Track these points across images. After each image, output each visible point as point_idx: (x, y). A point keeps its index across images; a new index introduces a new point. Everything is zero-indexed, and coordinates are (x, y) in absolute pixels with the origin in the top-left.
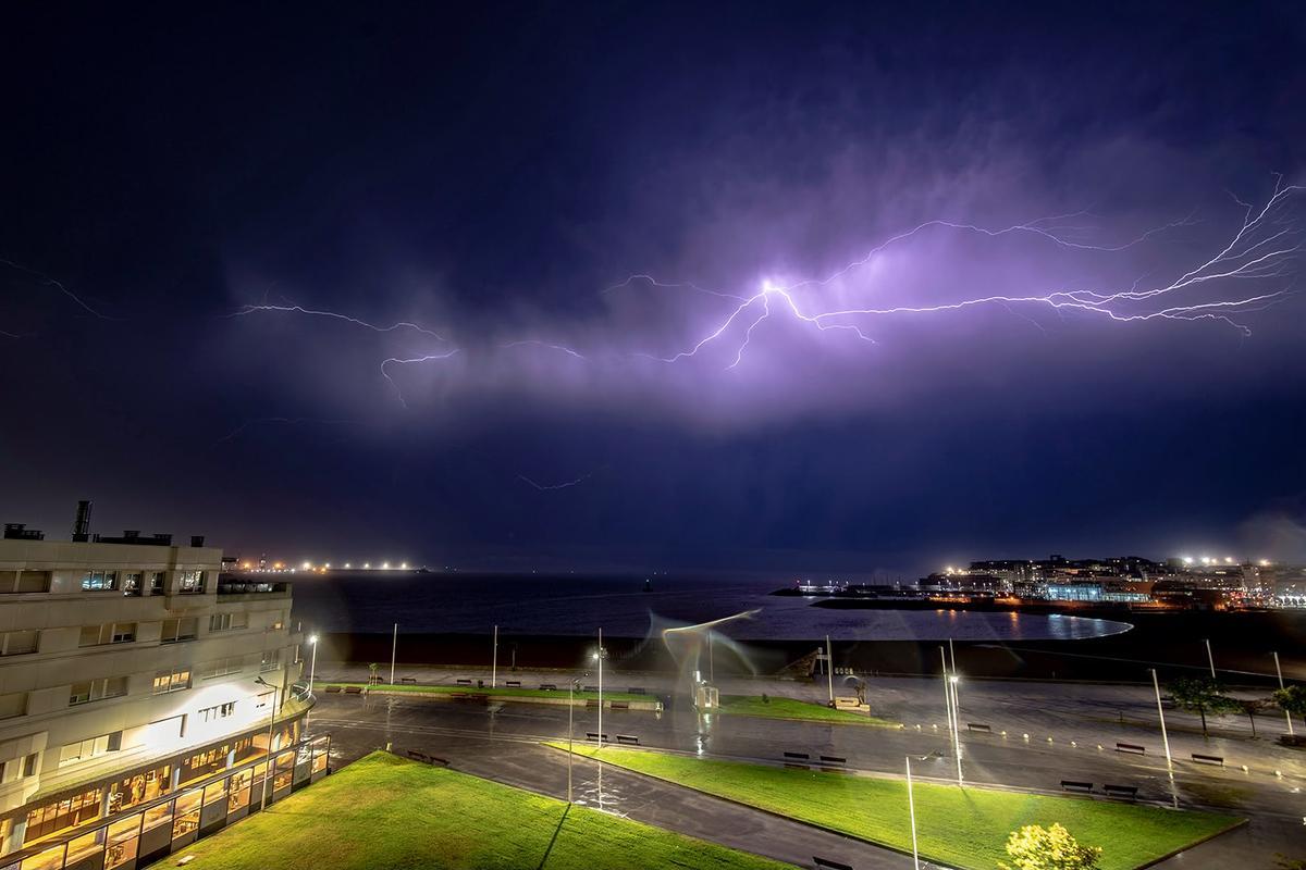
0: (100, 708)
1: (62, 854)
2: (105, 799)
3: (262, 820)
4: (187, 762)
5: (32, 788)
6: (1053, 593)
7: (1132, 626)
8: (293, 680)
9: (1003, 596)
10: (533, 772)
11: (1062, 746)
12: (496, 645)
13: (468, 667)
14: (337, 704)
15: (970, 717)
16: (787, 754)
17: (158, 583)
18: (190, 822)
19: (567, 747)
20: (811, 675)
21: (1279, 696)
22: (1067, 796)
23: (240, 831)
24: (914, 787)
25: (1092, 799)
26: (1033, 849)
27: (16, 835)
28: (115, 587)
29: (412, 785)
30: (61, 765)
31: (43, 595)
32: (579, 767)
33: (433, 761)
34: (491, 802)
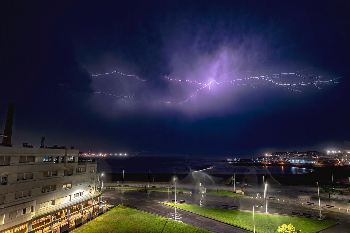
0: (49, 194)
2: (51, 218)
3: (91, 223)
4: (72, 208)
5: (33, 215)
8: (98, 186)
9: (280, 162)
10: (159, 210)
11: (293, 203)
12: (149, 176)
13: (142, 182)
14: (109, 192)
15: (270, 195)
16: (223, 205)
17: (63, 159)
18: (73, 224)
19: (167, 204)
20: (229, 184)
21: (349, 189)
22: (293, 216)
23: (86, 226)
24: (255, 214)
25: (300, 217)
26: (284, 230)
27: (30, 227)
28: (52, 161)
29: (128, 214)
30: (40, 209)
31: (33, 163)
32: (170, 209)
33: (133, 207)
34: (148, 218)
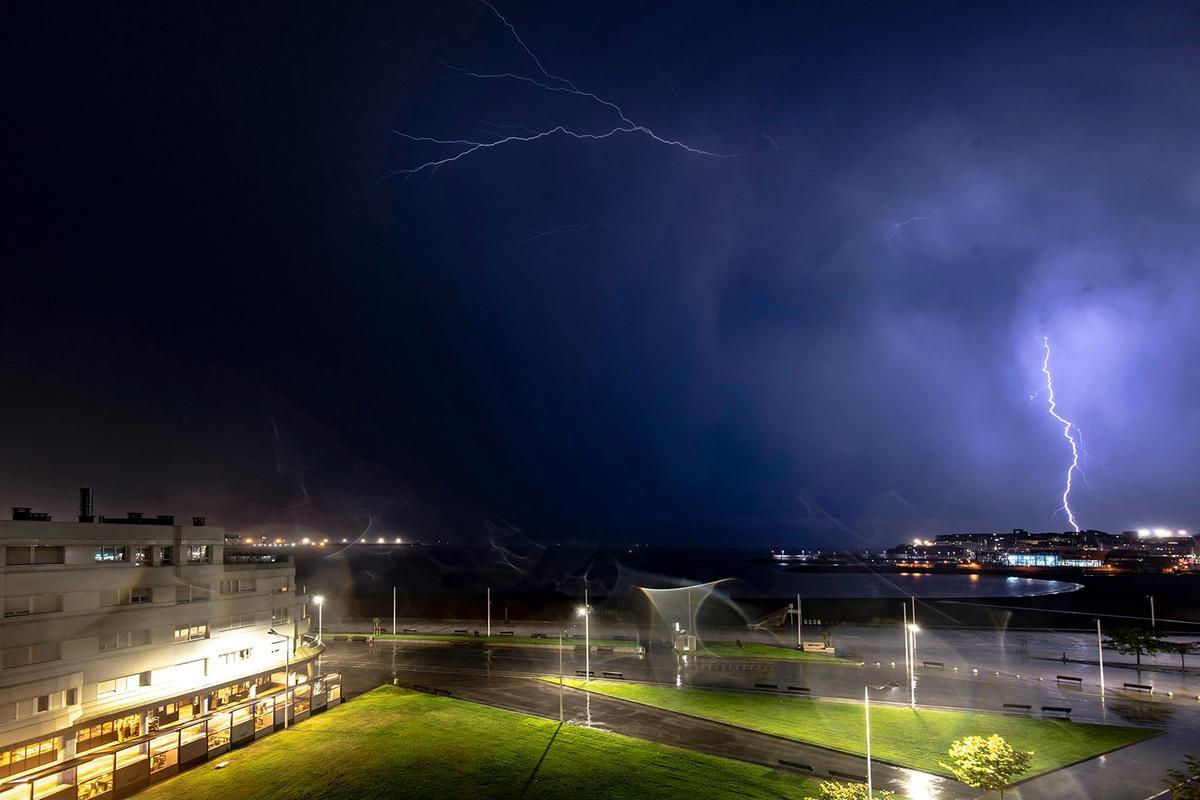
0: (127, 654)
1: (112, 761)
2: (144, 721)
3: (286, 736)
4: (213, 694)
5: (76, 713)
6: (1013, 560)
7: (1082, 586)
8: (303, 631)
9: (965, 562)
10: (528, 700)
11: (1008, 679)
13: (465, 620)
14: (345, 650)
15: (926, 656)
16: (757, 685)
17: (166, 556)
18: (223, 737)
19: (558, 681)
20: (781, 626)
23: (268, 744)
24: (871, 709)
25: (1030, 717)
26: (972, 753)
27: (68, 748)
28: (126, 559)
29: (419, 710)
30: (99, 697)
31: (57, 567)
32: (569, 696)
33: (436, 692)
34: (491, 722)
